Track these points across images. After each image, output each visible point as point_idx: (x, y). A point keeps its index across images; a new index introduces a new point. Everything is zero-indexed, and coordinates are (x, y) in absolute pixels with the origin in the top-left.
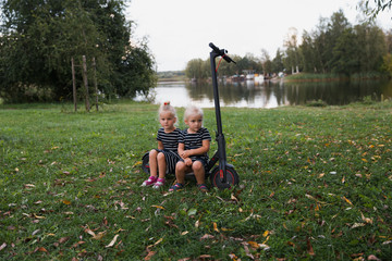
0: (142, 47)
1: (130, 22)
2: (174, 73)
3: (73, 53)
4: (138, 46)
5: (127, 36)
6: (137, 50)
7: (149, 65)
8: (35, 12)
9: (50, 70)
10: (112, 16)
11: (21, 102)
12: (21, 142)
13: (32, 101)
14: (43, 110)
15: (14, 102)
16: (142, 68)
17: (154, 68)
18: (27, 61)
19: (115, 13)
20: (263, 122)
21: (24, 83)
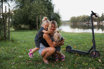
0: (57, 13)
1: (54, 5)
2: (66, 21)
3: (37, 15)
4: (56, 12)
5: (53, 9)
6: (56, 14)
7: (60, 18)
8: (25, 2)
9: (29, 20)
10: (48, 3)
11: (20, 30)
12: (25, 42)
13: (23, 30)
14: (27, 33)
15: (18, 30)
16: (57, 19)
17: (61, 19)
18: (22, 17)
19: (49, 2)
20: (101, 37)
21: (21, 24)
